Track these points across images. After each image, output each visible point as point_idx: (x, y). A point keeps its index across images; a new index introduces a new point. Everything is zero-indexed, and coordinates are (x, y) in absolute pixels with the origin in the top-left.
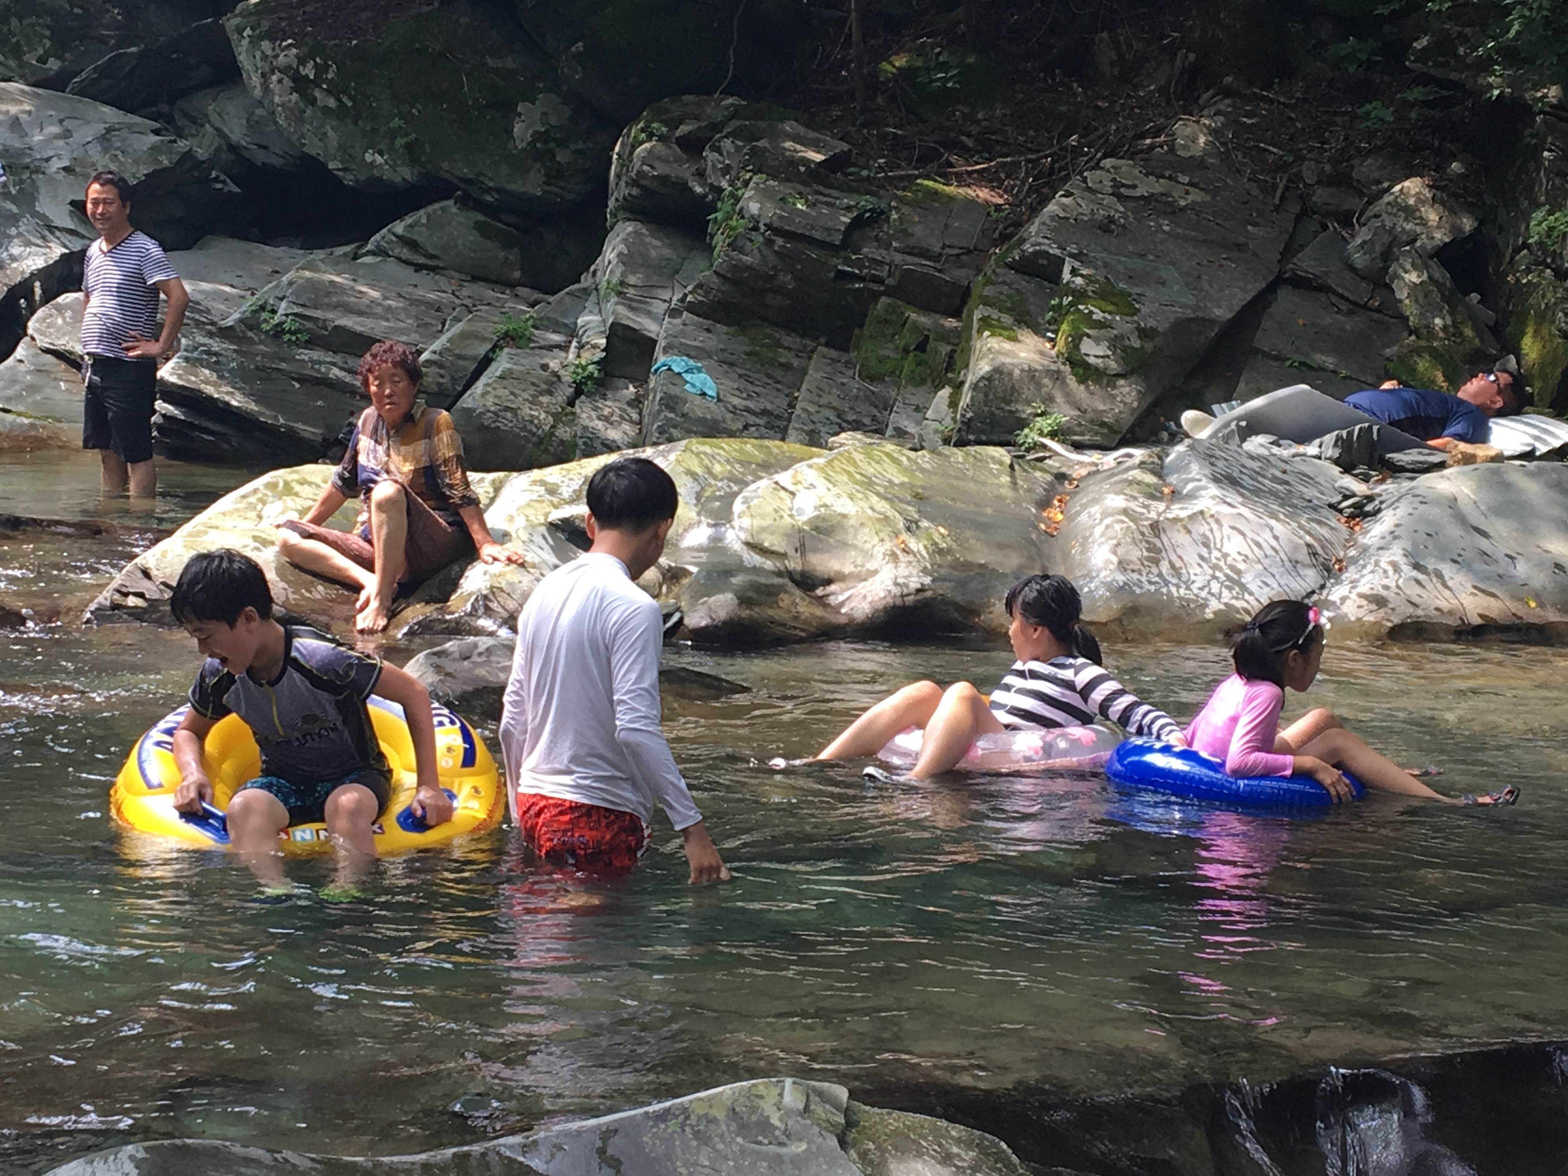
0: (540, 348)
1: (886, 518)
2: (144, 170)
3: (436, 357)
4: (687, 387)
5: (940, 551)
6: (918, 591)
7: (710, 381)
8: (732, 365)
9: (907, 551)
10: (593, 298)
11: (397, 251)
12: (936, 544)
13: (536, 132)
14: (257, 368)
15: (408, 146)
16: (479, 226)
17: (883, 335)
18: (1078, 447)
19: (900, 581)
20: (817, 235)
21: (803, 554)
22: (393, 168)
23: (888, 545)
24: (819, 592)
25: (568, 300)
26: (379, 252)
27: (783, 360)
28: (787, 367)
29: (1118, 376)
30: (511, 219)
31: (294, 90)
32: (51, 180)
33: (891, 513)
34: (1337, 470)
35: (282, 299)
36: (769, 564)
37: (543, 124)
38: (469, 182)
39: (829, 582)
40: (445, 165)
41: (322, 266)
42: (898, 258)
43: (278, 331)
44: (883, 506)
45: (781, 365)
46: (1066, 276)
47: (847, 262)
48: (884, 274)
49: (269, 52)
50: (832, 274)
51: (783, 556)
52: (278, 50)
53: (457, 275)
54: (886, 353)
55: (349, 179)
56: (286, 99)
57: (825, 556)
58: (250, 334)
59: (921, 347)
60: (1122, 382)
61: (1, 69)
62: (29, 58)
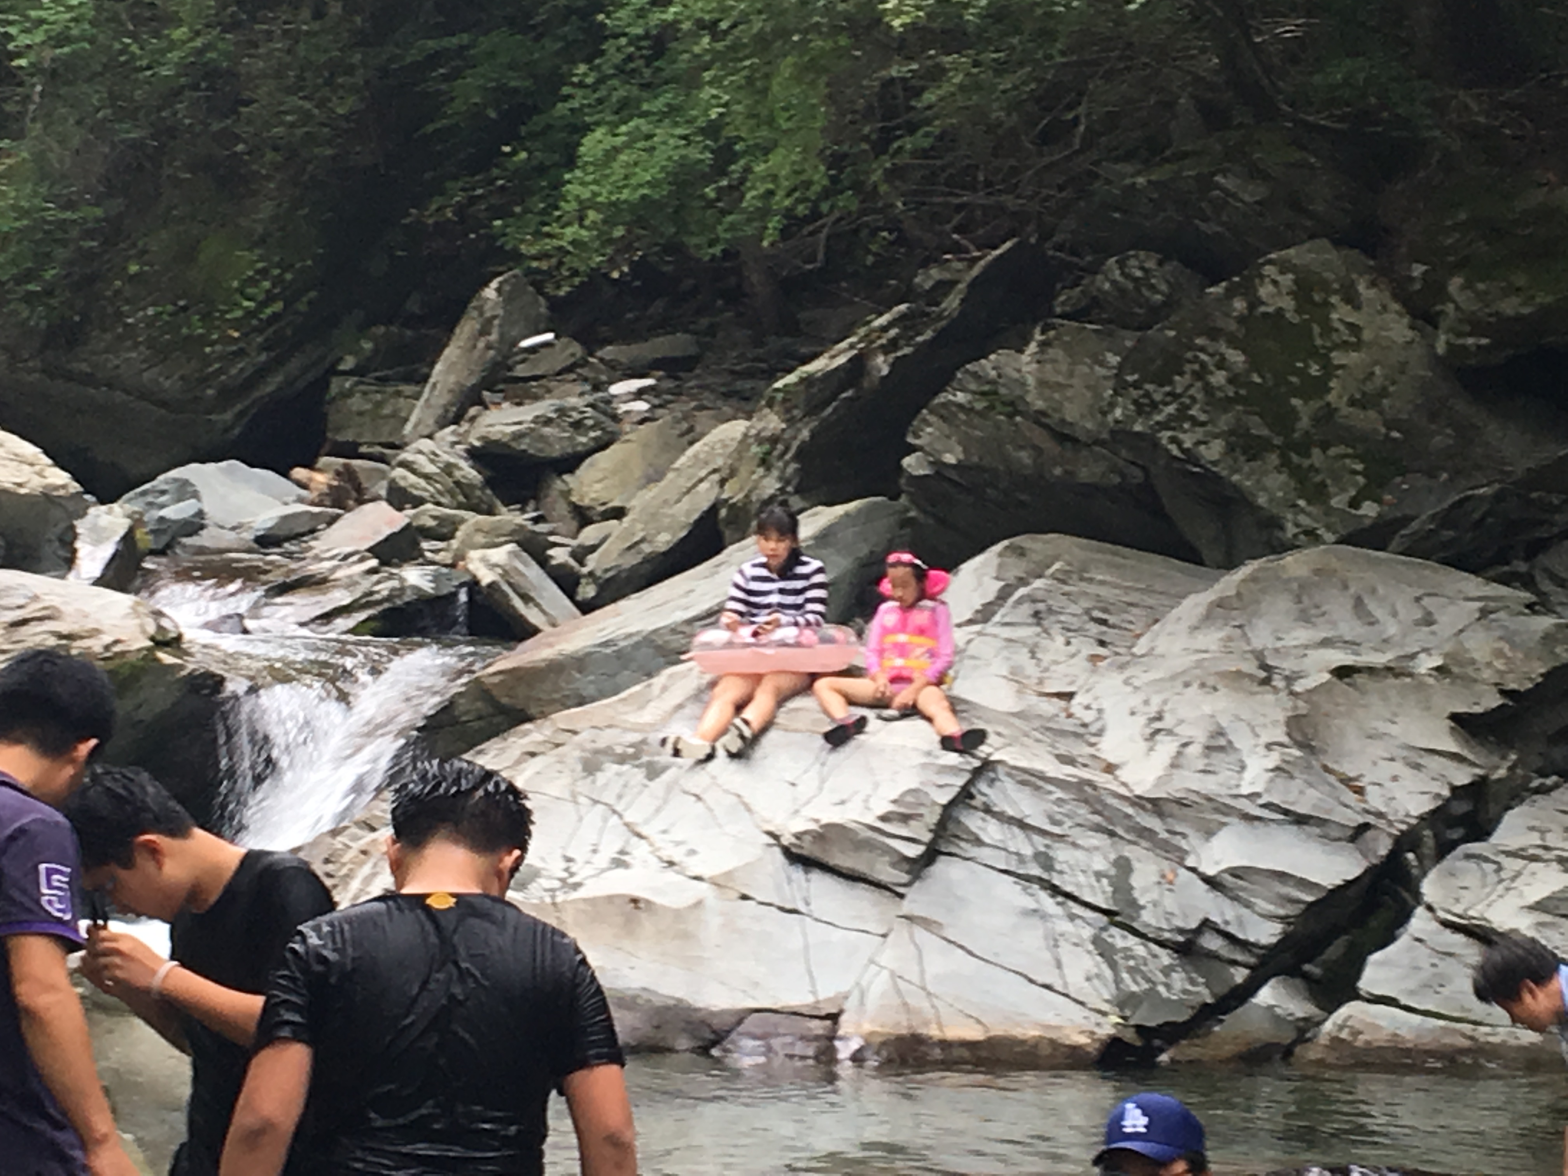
2: (1538, 669)
61: (1303, 520)
62: (1338, 502)
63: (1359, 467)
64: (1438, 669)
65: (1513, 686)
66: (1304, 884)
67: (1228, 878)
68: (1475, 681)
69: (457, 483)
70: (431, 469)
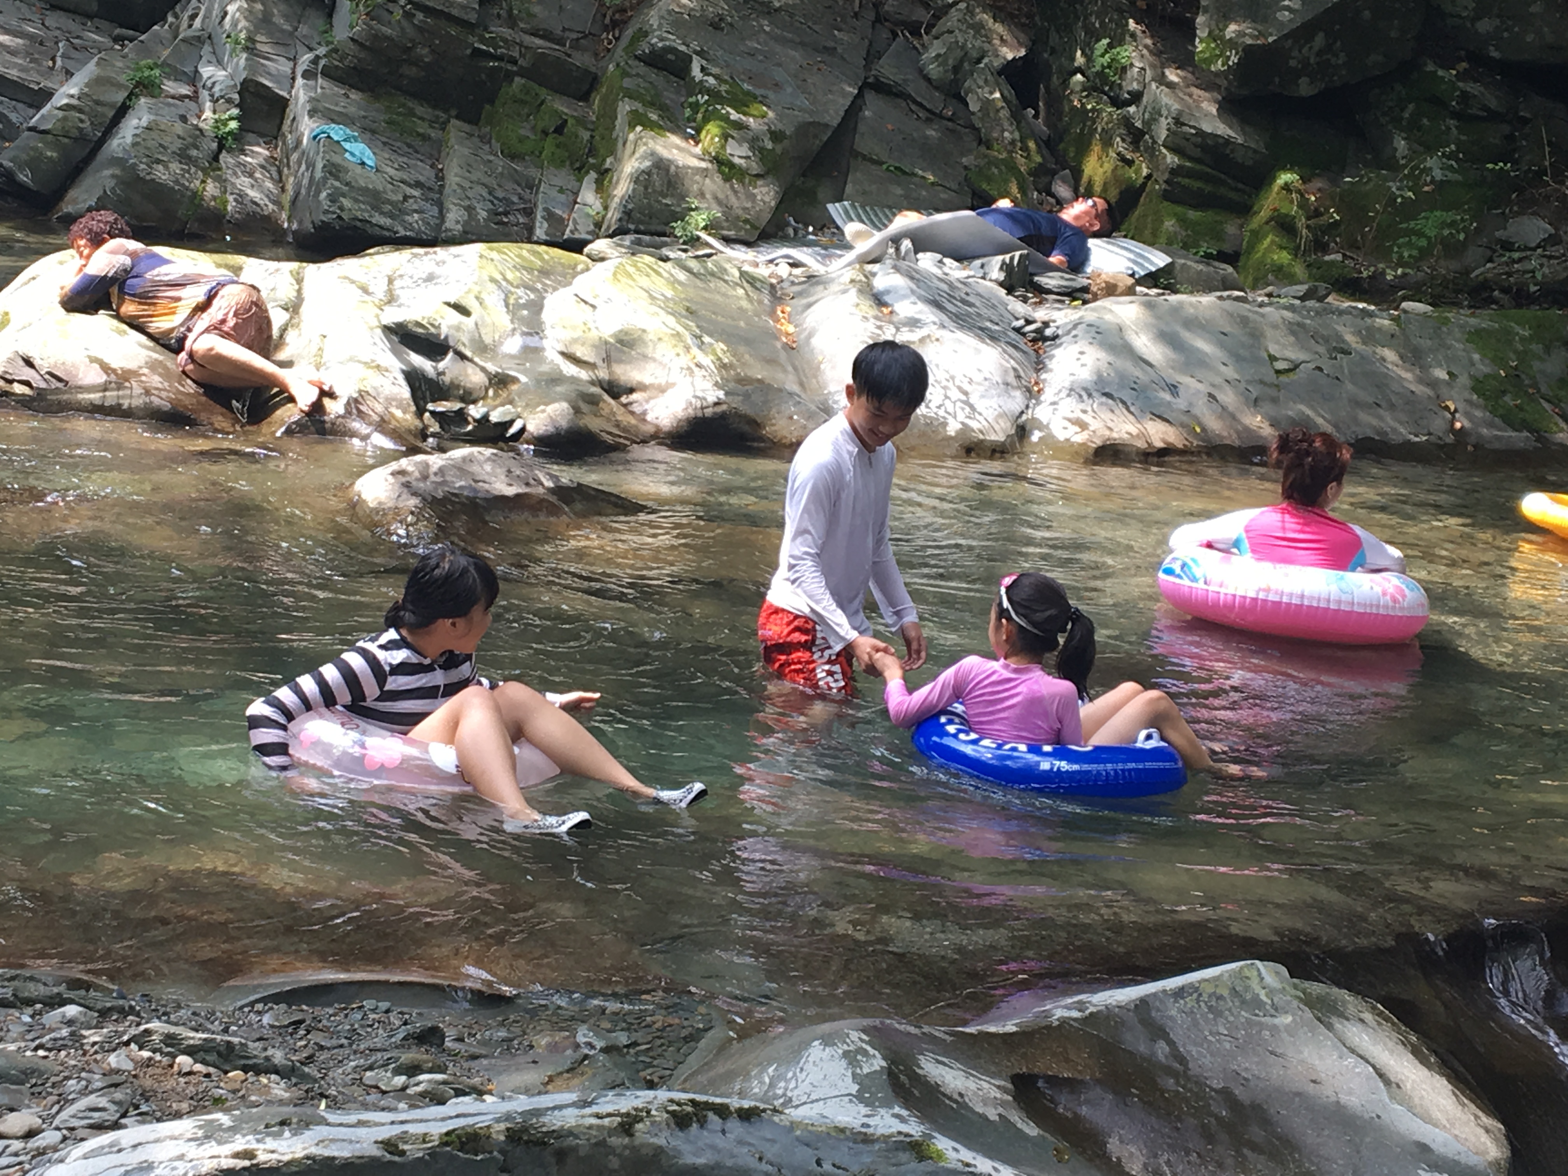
0: (171, 97)
1: (678, 334)
3: (74, 102)
4: (347, 155)
5: (724, 366)
6: (716, 404)
7: (368, 152)
8: (373, 132)
9: (698, 365)
10: (207, 49)
12: (719, 359)
17: (519, 115)
18: (728, 241)
19: (700, 394)
20: (455, 12)
21: (609, 366)
23: (685, 360)
24: (624, 399)
25: (183, 47)
27: (421, 131)
28: (425, 138)
29: (758, 176)
33: (680, 329)
34: (1003, 292)
36: (584, 375)
39: (631, 391)
42: (529, 40)
44: (671, 321)
45: (419, 134)
46: (696, 72)
47: (482, 40)
48: (516, 54)
50: (469, 51)
51: (591, 366)
53: (38, 4)
54: (522, 132)
57: (628, 367)
59: (559, 130)
60: (760, 183)
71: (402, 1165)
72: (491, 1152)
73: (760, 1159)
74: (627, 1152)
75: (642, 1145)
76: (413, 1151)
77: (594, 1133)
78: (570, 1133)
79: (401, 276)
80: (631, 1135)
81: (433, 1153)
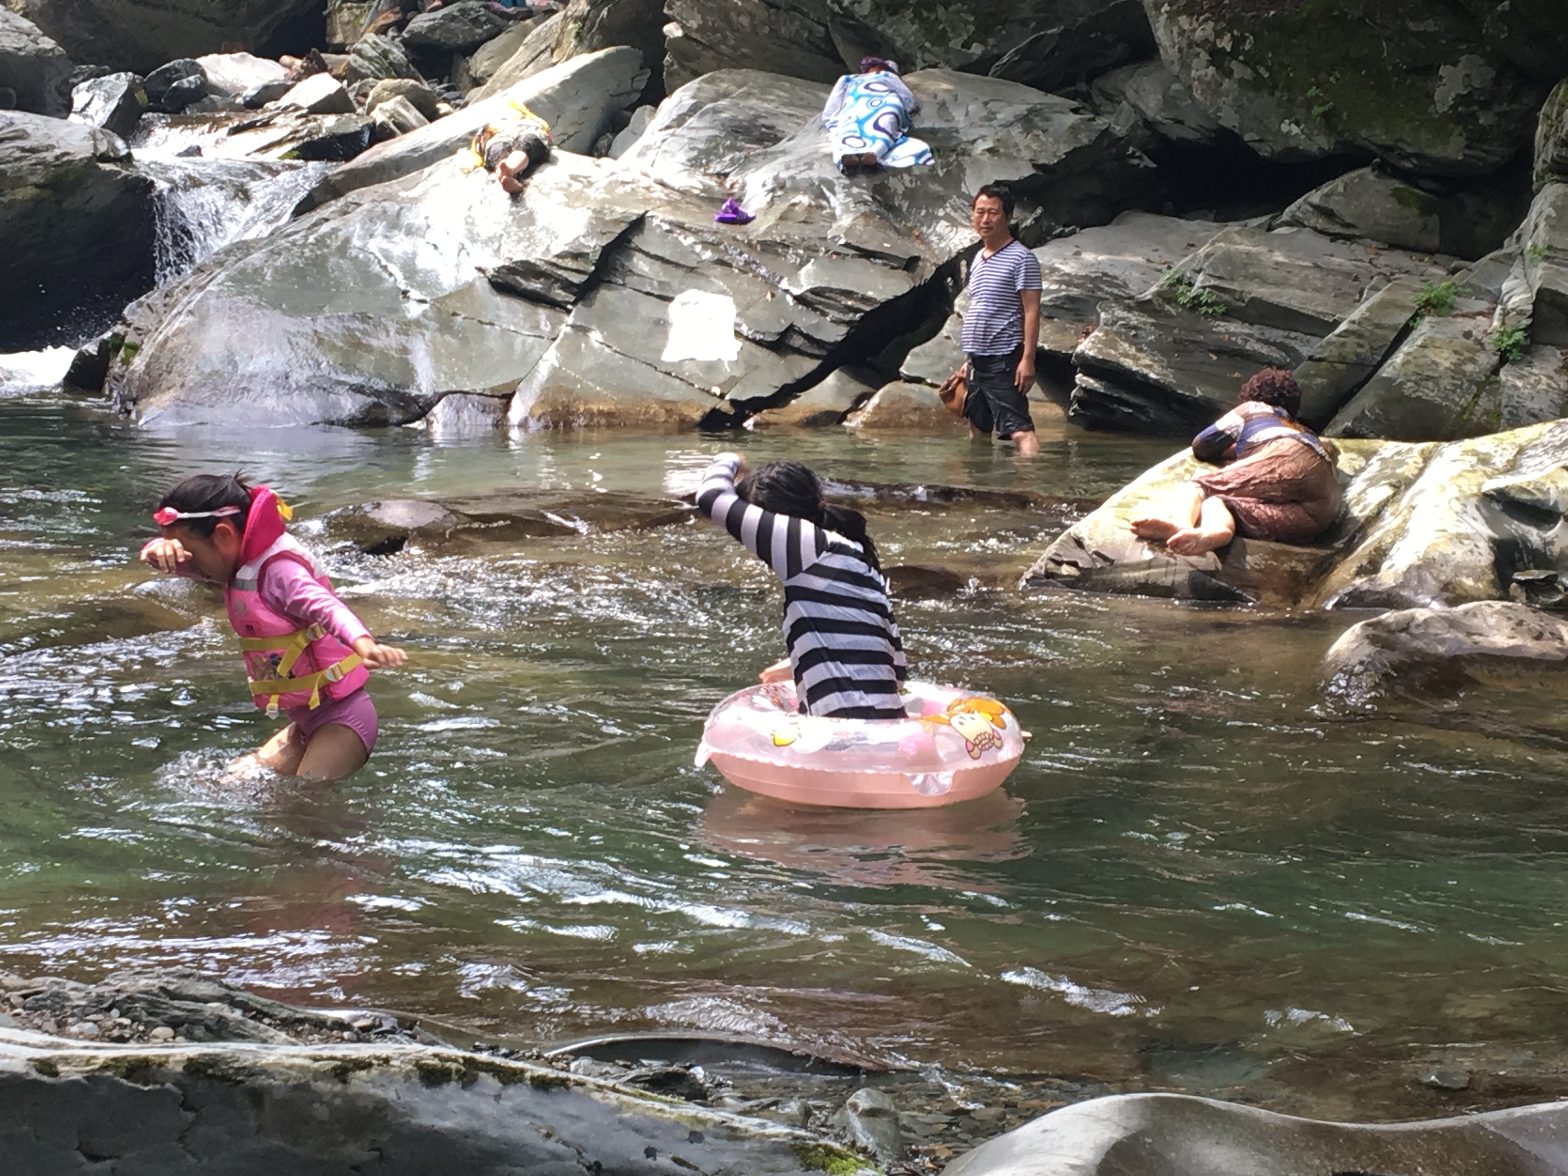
0: (1463, 316)
2: (1064, 149)
3: (1355, 327)
10: (1518, 263)
11: (1313, 222)
13: (1458, 95)
14: (1175, 341)
15: (1325, 115)
16: (1396, 193)
22: (1309, 137)
25: (1492, 265)
26: (1295, 222)
30: (1432, 185)
31: (1211, 63)
32: (976, 162)
35: (1199, 272)
37: (1466, 87)
38: (1389, 149)
40: (1364, 133)
41: (1237, 238)
43: (1195, 304)
49: (1186, 27)
52: (1195, 24)
53: (1374, 244)
55: (1265, 151)
56: (1202, 72)
58: (1167, 307)
61: (928, 56)
62: (955, 44)
63: (972, 19)
64: (990, 150)
65: (1042, 161)
66: (865, 299)
67: (810, 295)
68: (1015, 158)
69: (391, 63)
70: (372, 53)
71: (52, 1086)
72: (163, 1084)
73: (548, 1136)
74: (338, 1101)
75: (358, 1095)
76: (69, 1073)
77: (294, 1073)
78: (264, 1071)
79: (1535, 446)
80: (344, 1082)
81: (91, 1078)
